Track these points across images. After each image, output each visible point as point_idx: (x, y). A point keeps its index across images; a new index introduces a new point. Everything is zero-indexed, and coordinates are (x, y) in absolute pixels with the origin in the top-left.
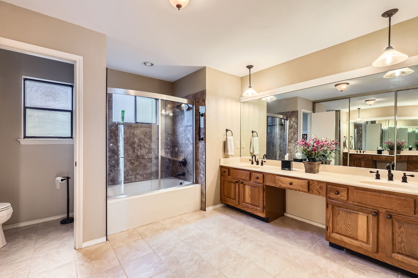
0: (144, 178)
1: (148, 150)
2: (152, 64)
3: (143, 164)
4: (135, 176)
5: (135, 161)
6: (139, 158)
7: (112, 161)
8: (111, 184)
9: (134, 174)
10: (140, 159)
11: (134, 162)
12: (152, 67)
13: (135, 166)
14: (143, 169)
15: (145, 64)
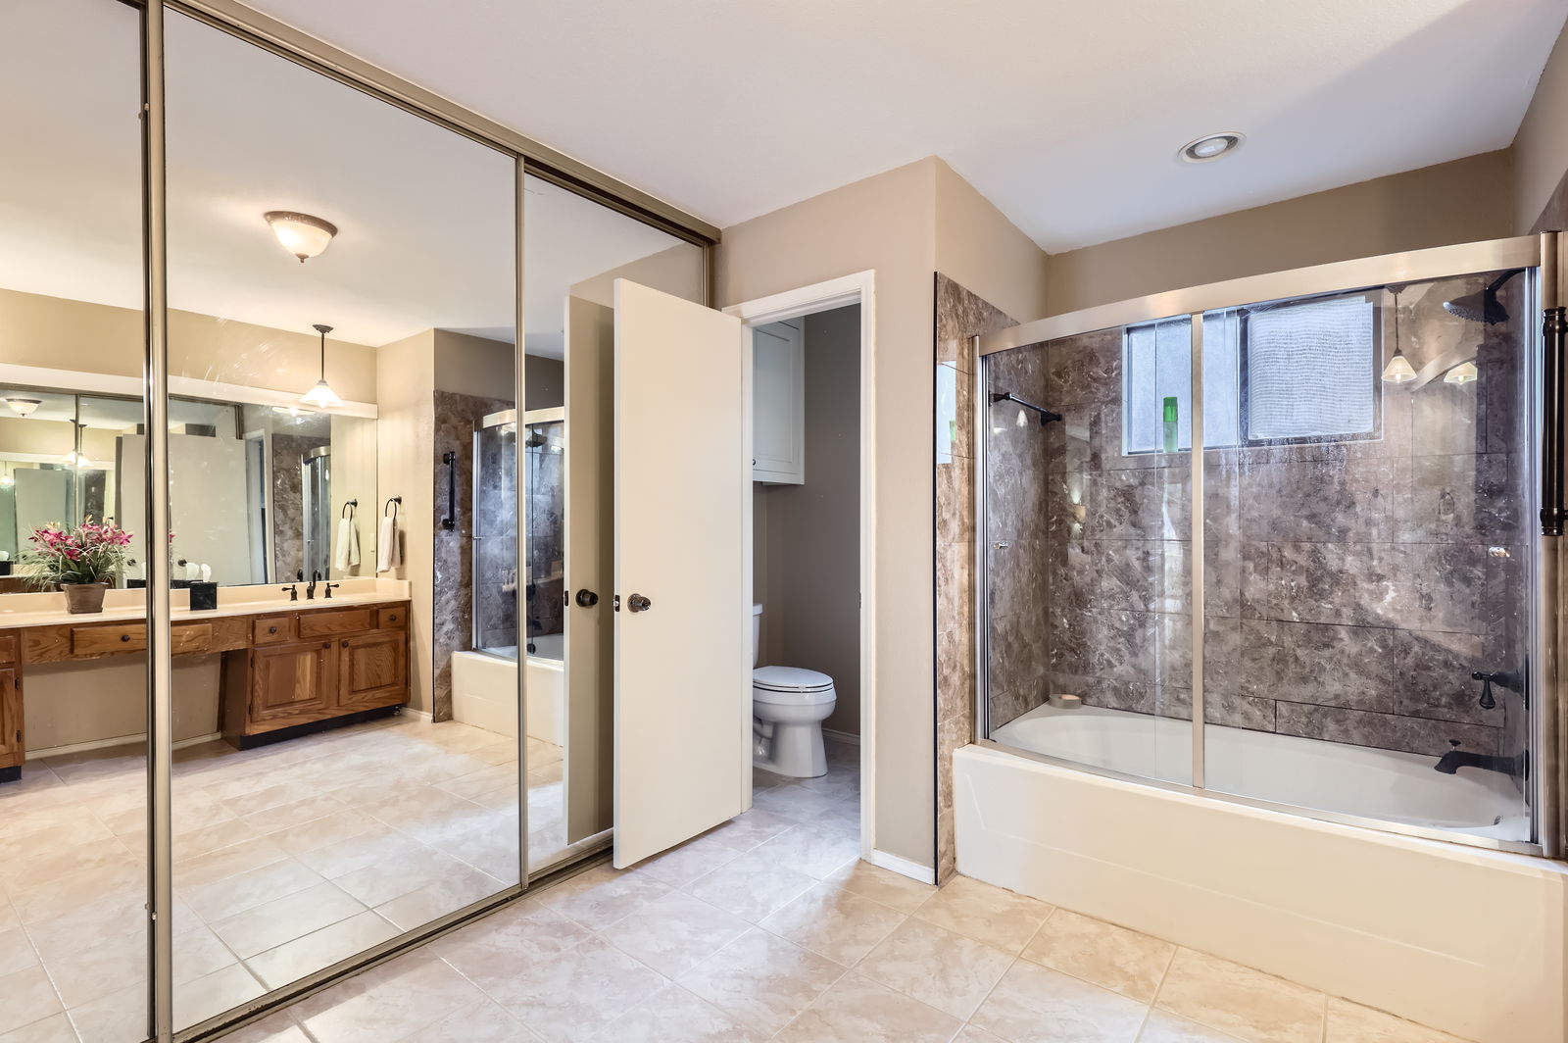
0: (1280, 721)
1: (1303, 581)
2: (1232, 141)
3: (1272, 651)
4: (1225, 697)
5: (1225, 625)
6: (1248, 613)
7: (1120, 612)
8: (1116, 706)
9: (1220, 689)
10: (1254, 623)
11: (1221, 629)
12: (1237, 152)
13: (1225, 649)
14: (1268, 672)
15: (1191, 152)
